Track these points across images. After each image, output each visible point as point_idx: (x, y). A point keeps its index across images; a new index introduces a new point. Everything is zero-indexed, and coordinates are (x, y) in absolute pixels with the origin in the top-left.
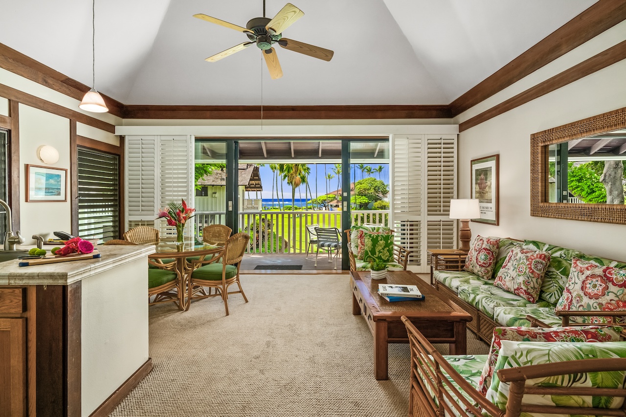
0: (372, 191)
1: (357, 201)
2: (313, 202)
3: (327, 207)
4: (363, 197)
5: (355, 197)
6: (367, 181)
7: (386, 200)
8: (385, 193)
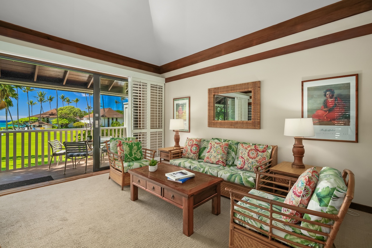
0: (72, 115)
1: (59, 122)
2: (13, 124)
3: (29, 127)
4: (64, 119)
5: (57, 119)
6: (67, 108)
7: (82, 121)
8: (81, 117)
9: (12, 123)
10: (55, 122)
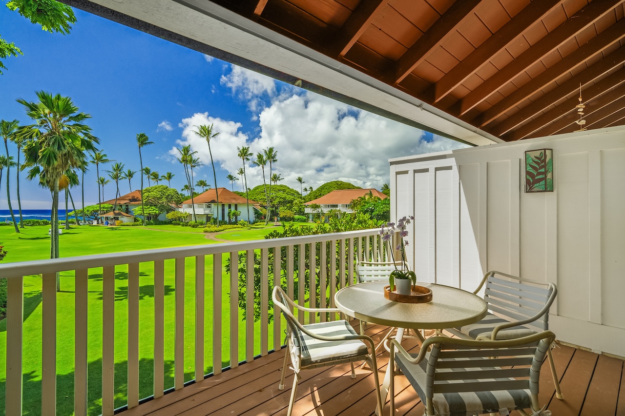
0: (164, 200)
1: (145, 212)
2: (76, 213)
4: (152, 207)
5: (141, 207)
6: (156, 188)
7: (181, 210)
8: (179, 203)
9: (74, 213)
10: (139, 212)
